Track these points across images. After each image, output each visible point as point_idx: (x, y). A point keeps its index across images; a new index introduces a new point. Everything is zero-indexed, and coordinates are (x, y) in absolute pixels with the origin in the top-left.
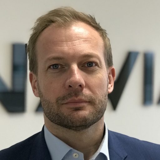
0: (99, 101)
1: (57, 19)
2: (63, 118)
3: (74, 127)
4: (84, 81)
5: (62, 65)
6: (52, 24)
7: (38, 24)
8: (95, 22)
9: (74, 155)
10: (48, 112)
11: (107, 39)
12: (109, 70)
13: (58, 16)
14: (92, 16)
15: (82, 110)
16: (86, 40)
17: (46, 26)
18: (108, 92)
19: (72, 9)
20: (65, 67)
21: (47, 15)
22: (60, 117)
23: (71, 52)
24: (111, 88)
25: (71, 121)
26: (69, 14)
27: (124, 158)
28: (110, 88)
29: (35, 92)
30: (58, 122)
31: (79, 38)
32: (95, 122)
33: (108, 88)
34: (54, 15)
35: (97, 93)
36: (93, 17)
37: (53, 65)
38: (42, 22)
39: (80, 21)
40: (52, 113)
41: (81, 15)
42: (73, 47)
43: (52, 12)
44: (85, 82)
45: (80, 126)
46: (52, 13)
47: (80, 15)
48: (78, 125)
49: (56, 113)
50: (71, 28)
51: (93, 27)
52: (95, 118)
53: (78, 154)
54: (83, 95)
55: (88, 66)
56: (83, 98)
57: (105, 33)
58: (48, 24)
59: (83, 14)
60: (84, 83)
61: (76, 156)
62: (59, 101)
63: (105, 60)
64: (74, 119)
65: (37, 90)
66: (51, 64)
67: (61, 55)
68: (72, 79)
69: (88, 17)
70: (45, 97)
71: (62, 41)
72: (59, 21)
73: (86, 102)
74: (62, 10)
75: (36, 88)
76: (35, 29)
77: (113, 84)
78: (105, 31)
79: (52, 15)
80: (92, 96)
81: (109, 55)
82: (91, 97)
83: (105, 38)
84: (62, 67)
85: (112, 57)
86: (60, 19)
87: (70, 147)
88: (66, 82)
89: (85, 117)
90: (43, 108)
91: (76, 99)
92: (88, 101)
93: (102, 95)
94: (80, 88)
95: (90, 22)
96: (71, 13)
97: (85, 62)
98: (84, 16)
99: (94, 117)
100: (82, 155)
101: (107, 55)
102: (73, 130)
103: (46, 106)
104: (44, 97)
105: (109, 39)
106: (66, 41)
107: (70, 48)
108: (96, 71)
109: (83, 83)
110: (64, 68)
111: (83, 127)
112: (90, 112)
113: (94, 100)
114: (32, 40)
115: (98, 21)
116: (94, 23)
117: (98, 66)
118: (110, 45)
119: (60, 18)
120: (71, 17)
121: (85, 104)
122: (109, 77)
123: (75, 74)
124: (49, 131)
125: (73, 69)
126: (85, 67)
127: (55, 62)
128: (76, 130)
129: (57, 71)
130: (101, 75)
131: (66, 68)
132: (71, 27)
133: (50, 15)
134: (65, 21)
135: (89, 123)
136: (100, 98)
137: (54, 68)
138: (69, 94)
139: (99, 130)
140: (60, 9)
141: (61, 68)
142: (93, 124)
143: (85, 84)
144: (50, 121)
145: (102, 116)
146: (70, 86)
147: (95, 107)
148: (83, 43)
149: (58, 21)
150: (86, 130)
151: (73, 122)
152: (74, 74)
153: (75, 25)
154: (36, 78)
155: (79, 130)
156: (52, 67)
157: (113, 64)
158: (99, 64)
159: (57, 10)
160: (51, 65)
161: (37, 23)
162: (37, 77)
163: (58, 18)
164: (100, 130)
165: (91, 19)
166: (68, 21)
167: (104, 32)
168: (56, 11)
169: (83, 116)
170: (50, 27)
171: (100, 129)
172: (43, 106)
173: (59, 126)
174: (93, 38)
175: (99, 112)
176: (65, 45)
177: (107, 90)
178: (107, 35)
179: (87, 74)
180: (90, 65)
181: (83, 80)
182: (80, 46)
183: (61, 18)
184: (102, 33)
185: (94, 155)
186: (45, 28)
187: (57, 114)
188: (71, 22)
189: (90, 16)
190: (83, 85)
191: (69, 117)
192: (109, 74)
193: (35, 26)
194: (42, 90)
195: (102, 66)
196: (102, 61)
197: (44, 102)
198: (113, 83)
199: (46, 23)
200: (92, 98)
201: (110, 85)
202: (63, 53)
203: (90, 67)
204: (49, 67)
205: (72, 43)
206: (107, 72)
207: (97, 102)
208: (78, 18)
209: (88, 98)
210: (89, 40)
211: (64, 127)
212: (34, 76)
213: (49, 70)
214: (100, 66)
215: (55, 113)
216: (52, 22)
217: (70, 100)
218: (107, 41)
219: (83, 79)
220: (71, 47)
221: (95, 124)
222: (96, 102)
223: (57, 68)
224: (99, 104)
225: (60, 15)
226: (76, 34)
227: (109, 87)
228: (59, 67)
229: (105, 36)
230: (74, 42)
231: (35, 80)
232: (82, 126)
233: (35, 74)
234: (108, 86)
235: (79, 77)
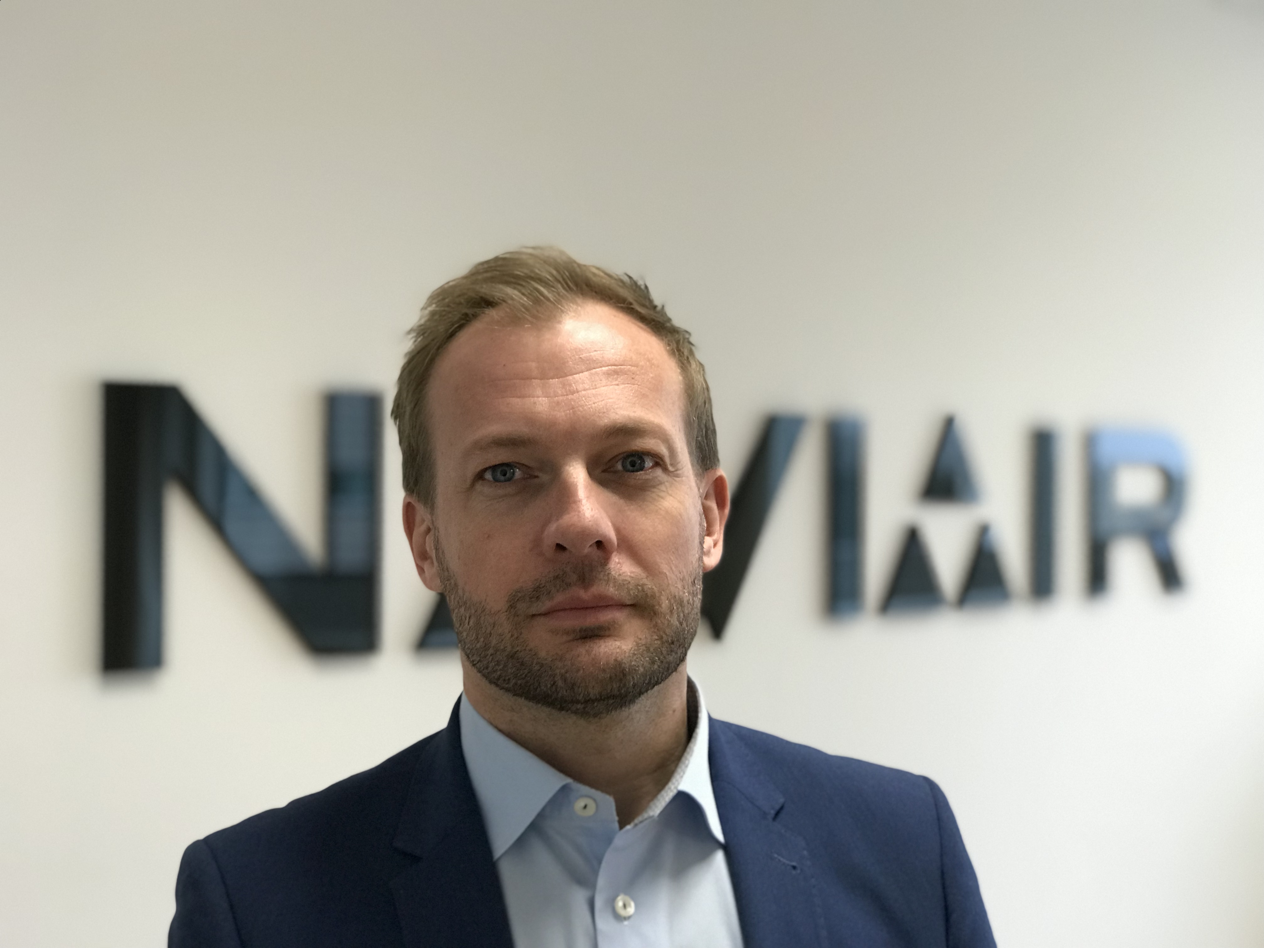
0: (670, 601)
1: (507, 294)
2: (537, 667)
3: (578, 702)
4: (614, 525)
5: (528, 467)
6: (487, 311)
7: (433, 314)
8: (647, 304)
9: (581, 803)
10: (478, 646)
11: (694, 365)
12: (704, 481)
13: (507, 283)
14: (635, 277)
15: (609, 636)
16: (616, 372)
17: (465, 321)
18: (704, 568)
19: (562, 253)
20: (540, 474)
21: (465, 277)
22: (522, 664)
23: (561, 415)
24: (712, 550)
25: (565, 680)
26: (553, 276)
27: (773, 812)
28: (708, 553)
29: (427, 574)
30: (516, 684)
31: (590, 364)
32: (657, 683)
33: (704, 553)
34: (492, 278)
35: (661, 573)
36: (640, 283)
37: (494, 468)
38: (448, 306)
39: (593, 298)
40: (491, 651)
41: (594, 274)
42: (570, 397)
43: (486, 266)
44: (618, 531)
45: (601, 698)
46: (486, 271)
47: (590, 275)
48: (592, 696)
49: (509, 649)
50: (558, 326)
51: (644, 319)
52: (656, 667)
53: (595, 800)
54: (609, 578)
55: (628, 471)
56: (611, 590)
57: (686, 344)
58: (470, 311)
59: (602, 274)
60: (611, 534)
61: (585, 807)
62: (522, 607)
63: (689, 444)
64: (578, 671)
65: (432, 563)
66: (487, 466)
67: (522, 430)
68: (567, 519)
69: (622, 281)
70: (463, 590)
71: (527, 378)
72: (512, 299)
73: (621, 606)
74: (524, 257)
75: (431, 558)
76: (422, 331)
77: (719, 534)
78: (687, 336)
79: (486, 280)
80: (645, 581)
81: (703, 426)
82: (640, 587)
83: (689, 362)
84: (530, 474)
85: (714, 431)
86: (516, 292)
87: (562, 776)
88: (546, 533)
89: (618, 664)
90: (459, 634)
91: (585, 595)
92: (628, 603)
93: (683, 580)
94: (596, 553)
95: (631, 304)
96: (558, 271)
97: (616, 454)
98: (606, 281)
99: (653, 662)
100: (608, 803)
101: (696, 425)
102: (576, 712)
103: (471, 623)
104: (460, 592)
105: (701, 365)
106: (544, 376)
107: (558, 403)
108: (654, 487)
109: (609, 531)
110: (537, 477)
111: (611, 701)
112: (637, 644)
113: (653, 596)
114: (410, 373)
115: (658, 296)
116: (643, 306)
117: (665, 469)
118: (708, 389)
119: (515, 288)
120: (559, 286)
121: (619, 616)
122: (706, 511)
123: (580, 501)
124: (484, 718)
125: (572, 480)
126: (616, 472)
127: (501, 456)
128: (584, 714)
129: (510, 489)
130: (676, 504)
131: (544, 477)
132: (560, 322)
133: (480, 277)
134: (538, 300)
135: (634, 686)
136: (672, 589)
137: (496, 480)
138: (556, 577)
139: (671, 712)
140: (516, 256)
141: (524, 479)
142: (647, 691)
143: (618, 539)
144: (484, 680)
145: (682, 659)
146: (560, 547)
147: (656, 626)
148: (604, 382)
149: (510, 302)
150: (625, 712)
151: (573, 685)
152: (575, 502)
153: (573, 314)
154: (428, 517)
155: (595, 715)
156: (488, 476)
157: (718, 460)
158: (667, 460)
159: (504, 259)
160: (485, 470)
161: (430, 309)
162: (432, 514)
163: (510, 291)
164: (674, 711)
165: (635, 291)
166: (548, 299)
167: (684, 339)
168: (500, 263)
169: (612, 661)
170: (477, 326)
171: (675, 706)
172: (457, 625)
173: (522, 701)
174: (642, 363)
175: (673, 643)
176: (539, 392)
177: (700, 559)
178: (693, 348)
179: (621, 502)
180: (633, 464)
181: (610, 524)
182: (595, 396)
183: (520, 291)
184: (678, 342)
185: (655, 801)
186: (461, 327)
187: (512, 656)
188: (559, 302)
189: (630, 277)
190: (610, 541)
191: (560, 664)
192: (707, 497)
193: (422, 321)
194: (454, 563)
195: (679, 466)
196: (679, 450)
197: (462, 610)
198: (722, 532)
199: (465, 310)
200: (643, 590)
201: (709, 541)
202: (531, 420)
203: (633, 471)
204: (480, 476)
205: (564, 385)
206: (696, 490)
207: (665, 604)
208: (584, 287)
209: (629, 590)
210: (629, 371)
211: (538, 702)
212: (421, 511)
213: (479, 486)
214: (671, 468)
215: (504, 650)
216: (488, 303)
217: (560, 598)
218: (694, 375)
219: (610, 518)
220: (561, 398)
221: (656, 688)
222: (660, 605)
223: (509, 480)
224: (671, 612)
225: (517, 277)
226: (578, 351)
227: (706, 546)
228: (518, 473)
229: (686, 353)
230: (570, 378)
231: (423, 528)
232: (608, 698)
233: (425, 504)
234: (702, 543)
235: (592, 513)
